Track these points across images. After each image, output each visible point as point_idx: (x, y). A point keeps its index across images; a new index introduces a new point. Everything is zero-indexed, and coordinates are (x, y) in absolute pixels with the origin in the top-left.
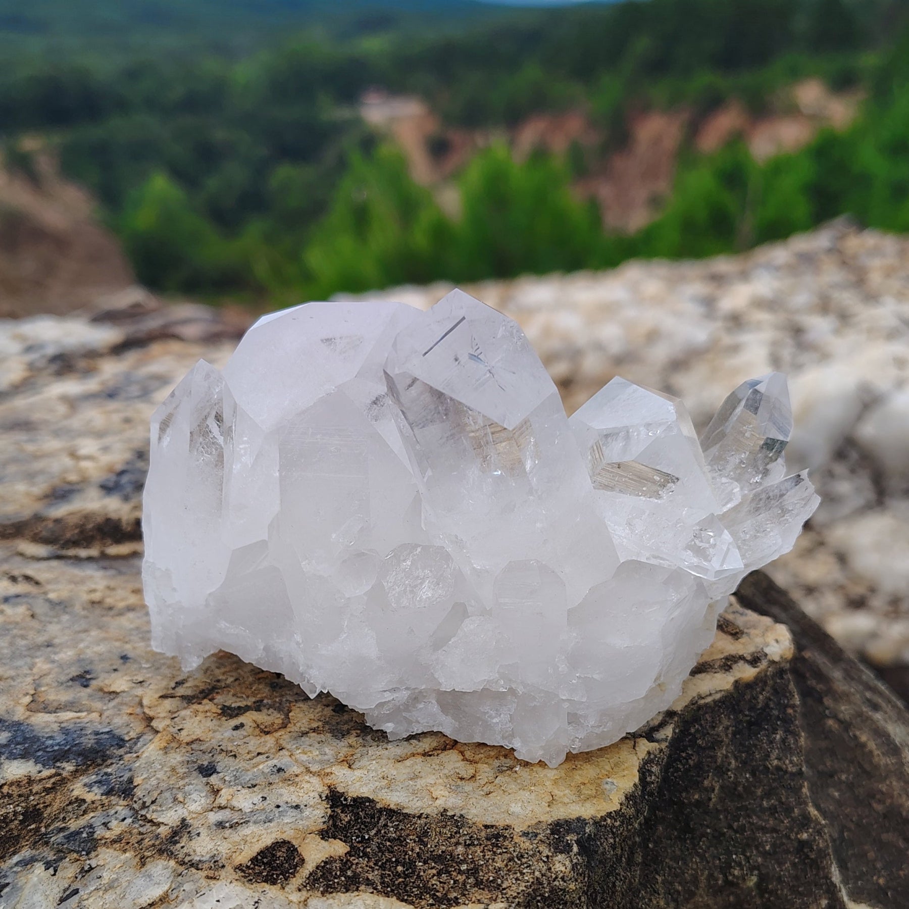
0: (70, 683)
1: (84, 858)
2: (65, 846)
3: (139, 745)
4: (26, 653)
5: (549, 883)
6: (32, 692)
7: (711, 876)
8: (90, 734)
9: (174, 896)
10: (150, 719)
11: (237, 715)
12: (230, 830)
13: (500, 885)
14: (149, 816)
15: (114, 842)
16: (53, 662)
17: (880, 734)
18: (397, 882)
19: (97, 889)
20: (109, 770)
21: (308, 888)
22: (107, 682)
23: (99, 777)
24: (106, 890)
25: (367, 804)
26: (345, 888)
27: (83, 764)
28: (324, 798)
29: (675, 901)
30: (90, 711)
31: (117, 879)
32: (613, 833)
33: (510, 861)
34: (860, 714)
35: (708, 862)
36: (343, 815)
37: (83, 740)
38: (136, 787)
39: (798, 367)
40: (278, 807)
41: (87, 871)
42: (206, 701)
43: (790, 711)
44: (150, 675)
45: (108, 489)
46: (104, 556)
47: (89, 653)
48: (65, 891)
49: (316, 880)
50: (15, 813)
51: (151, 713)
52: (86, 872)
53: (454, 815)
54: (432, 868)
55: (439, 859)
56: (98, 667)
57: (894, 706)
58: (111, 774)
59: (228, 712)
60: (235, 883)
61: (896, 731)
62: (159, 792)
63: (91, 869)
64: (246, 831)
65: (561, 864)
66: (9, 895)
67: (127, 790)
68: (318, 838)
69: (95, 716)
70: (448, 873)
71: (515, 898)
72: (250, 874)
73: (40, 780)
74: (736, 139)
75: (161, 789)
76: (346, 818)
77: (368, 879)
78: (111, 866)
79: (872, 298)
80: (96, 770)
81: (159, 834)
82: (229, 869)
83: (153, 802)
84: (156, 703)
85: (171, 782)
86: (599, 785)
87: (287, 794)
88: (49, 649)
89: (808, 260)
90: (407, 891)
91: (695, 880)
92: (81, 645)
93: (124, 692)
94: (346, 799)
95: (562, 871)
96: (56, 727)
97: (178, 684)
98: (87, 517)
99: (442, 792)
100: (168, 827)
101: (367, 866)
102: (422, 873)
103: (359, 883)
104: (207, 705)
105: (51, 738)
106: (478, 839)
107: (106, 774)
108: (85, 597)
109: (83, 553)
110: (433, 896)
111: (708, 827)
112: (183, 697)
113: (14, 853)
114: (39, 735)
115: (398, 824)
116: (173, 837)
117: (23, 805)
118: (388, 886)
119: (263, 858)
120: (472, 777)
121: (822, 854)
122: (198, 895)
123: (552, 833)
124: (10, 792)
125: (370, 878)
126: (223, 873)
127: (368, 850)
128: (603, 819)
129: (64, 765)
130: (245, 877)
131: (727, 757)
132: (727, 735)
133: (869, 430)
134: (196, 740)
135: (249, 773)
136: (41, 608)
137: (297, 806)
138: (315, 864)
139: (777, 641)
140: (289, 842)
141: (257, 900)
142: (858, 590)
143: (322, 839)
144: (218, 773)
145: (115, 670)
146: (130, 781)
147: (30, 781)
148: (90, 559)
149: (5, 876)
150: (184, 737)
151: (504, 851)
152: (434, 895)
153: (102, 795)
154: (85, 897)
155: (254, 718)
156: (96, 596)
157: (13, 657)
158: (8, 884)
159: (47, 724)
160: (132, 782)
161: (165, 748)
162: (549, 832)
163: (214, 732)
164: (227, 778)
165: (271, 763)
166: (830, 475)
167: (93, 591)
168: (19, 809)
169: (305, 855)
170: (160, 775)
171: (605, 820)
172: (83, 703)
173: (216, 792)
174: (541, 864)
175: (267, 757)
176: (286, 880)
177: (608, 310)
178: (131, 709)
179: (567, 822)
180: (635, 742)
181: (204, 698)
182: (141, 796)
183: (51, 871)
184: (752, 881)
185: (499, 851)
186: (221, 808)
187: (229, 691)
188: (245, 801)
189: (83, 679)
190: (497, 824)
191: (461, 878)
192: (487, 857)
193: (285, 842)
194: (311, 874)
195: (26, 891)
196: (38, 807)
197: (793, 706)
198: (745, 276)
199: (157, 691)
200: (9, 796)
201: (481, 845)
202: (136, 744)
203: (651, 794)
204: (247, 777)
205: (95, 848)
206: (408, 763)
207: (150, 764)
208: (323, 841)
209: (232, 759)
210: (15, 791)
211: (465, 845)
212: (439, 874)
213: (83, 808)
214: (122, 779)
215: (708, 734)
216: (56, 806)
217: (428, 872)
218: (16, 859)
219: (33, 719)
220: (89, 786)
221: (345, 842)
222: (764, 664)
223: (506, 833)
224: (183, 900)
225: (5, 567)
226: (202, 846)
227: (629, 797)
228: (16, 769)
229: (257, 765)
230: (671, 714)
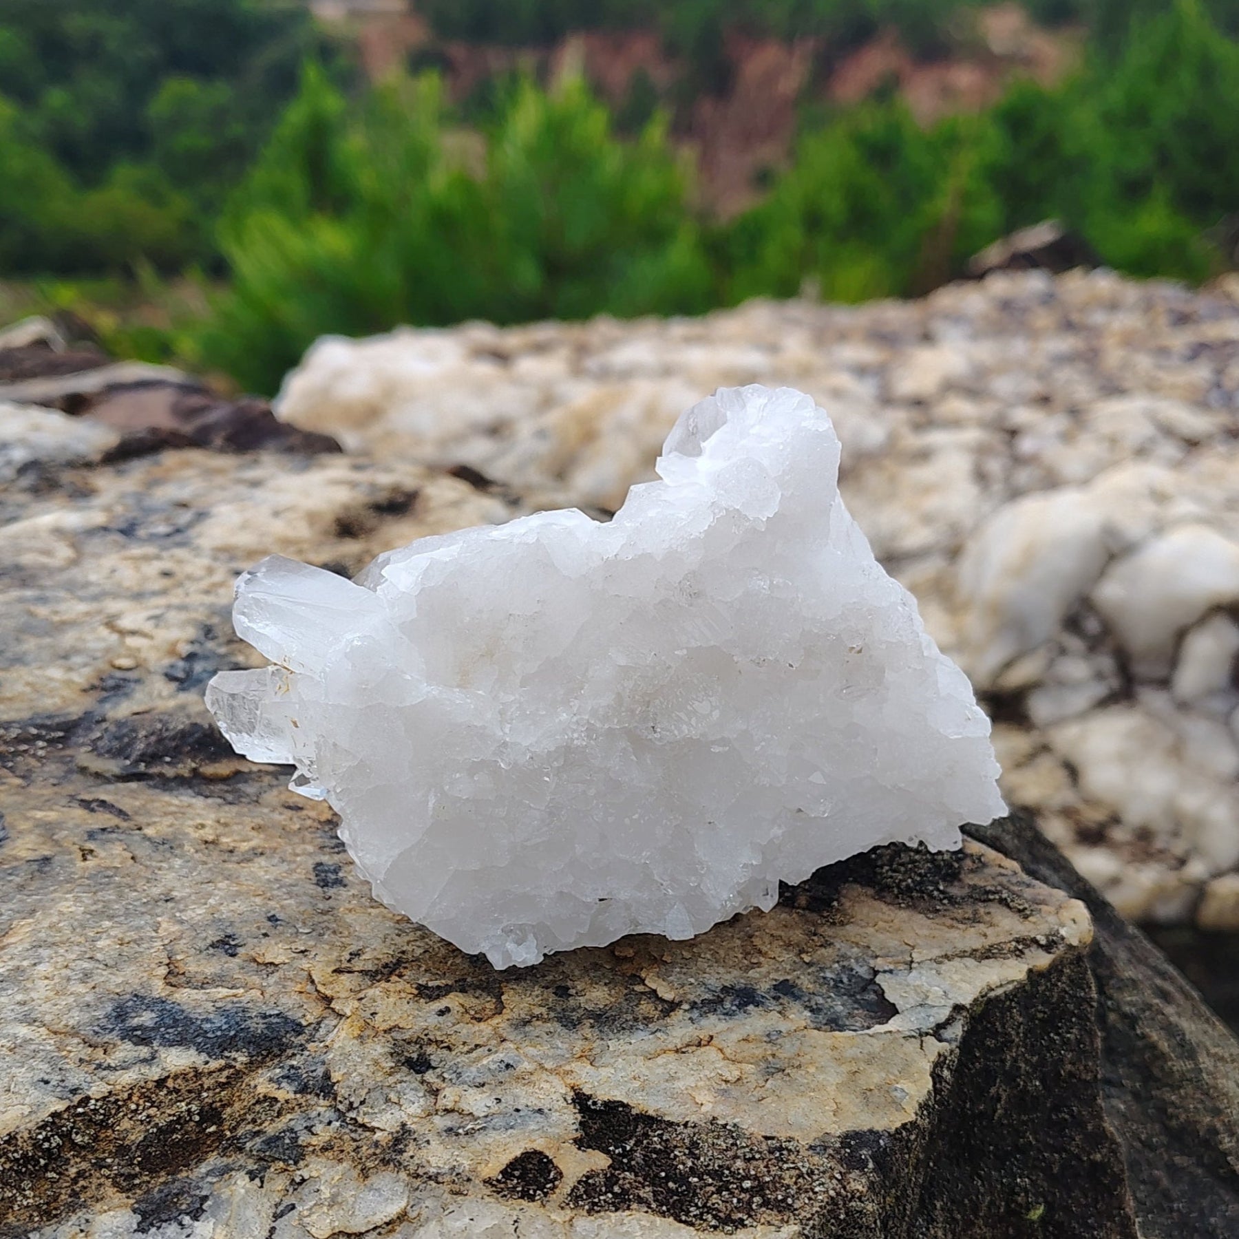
0: (211, 951)
1: (294, 1168)
2: (267, 1153)
3: (322, 1031)
4: (143, 910)
5: (845, 1204)
6: (168, 961)
8: (256, 1016)
9: (415, 1214)
10: (328, 1000)
11: (438, 997)
12: (467, 1138)
13: (791, 1205)
14: (360, 1120)
15: (324, 1149)
17: (1171, 1030)
18: (671, 1201)
19: (318, 1204)
21: (572, 1206)
22: (258, 950)
23: (285, 1072)
24: (330, 1206)
25: (620, 1109)
26: (614, 1206)
27: (258, 1054)
28: (570, 1101)
30: (247, 987)
31: (339, 1193)
32: (907, 1147)
33: (799, 1178)
34: (1147, 1007)
36: (592, 1122)
37: (248, 1023)
38: (334, 1084)
40: (518, 1110)
41: (300, 1184)
42: (394, 978)
43: (1085, 1005)
44: (312, 943)
45: (178, 680)
46: (198, 777)
47: (225, 912)
48: (277, 1206)
49: (579, 1197)
50: (189, 1113)
51: (329, 993)
52: (297, 1184)
53: (727, 1124)
54: (710, 1185)
55: (716, 1174)
56: (242, 931)
57: (1187, 996)
58: (300, 1068)
59: (425, 993)
60: (487, 1199)
61: (1190, 1027)
62: (366, 1090)
64: (492, 1138)
66: (215, 1209)
67: (326, 1088)
68: (574, 1148)
69: (255, 993)
70: (729, 1190)
71: (809, 1219)
72: (502, 1189)
73: (210, 1073)
75: (369, 1086)
76: (596, 1125)
77: (639, 1196)
78: (327, 1177)
80: (276, 1061)
81: (377, 1141)
82: (477, 1183)
83: (362, 1103)
84: (331, 979)
85: (378, 1079)
86: (887, 1092)
87: (525, 1096)
88: (170, 905)
90: (684, 1211)
91: (976, 1208)
92: (212, 901)
93: (284, 963)
94: (595, 1103)
95: (858, 1190)
96: (209, 1007)
97: (355, 955)
99: (706, 1097)
100: (386, 1133)
101: (635, 1181)
102: (698, 1191)
103: (630, 1200)
104: (396, 984)
105: (207, 1020)
106: (758, 1152)
107: (292, 1067)
108: (193, 835)
109: (169, 771)
110: (716, 1217)
111: (990, 1144)
112: (363, 973)
113: (200, 1161)
114: (192, 1016)
115: (662, 1134)
116: (396, 1145)
117: (196, 1102)
118: (663, 1205)
119: (514, 1170)
120: (738, 1079)
121: (1117, 1179)
122: (446, 1212)
123: (843, 1146)
124: (177, 1086)
125: (641, 1194)
126: (470, 1187)
127: (633, 1163)
128: (897, 1131)
129: (234, 1054)
130: (498, 1193)
131: (1016, 1060)
132: (1018, 1034)
134: (395, 1027)
135: (472, 1069)
136: (141, 848)
137: (540, 1110)
138: (575, 1179)
139: (1074, 921)
140: (541, 1153)
141: (515, 1218)
143: (579, 1149)
144: (434, 1068)
145: (265, 935)
146: (327, 1076)
147: (198, 1074)
148: (180, 780)
149: (200, 1188)
150: (380, 1023)
151: (792, 1166)
152: (716, 1215)
154: (306, 1213)
155: (461, 1001)
156: (207, 834)
157: (127, 915)
158: (208, 1196)
159: (197, 1003)
160: (329, 1078)
161: (360, 1037)
162: (838, 1145)
163: (415, 1016)
164: (446, 1075)
165: (495, 1057)
167: (201, 827)
168: (192, 1108)
169: (563, 1167)
170: (362, 1069)
171: (901, 1133)
172: (235, 976)
173: (435, 1093)
174: (835, 1182)
175: (489, 1050)
176: (546, 1194)
178: (299, 986)
179: (859, 1135)
180: (922, 1041)
181: (391, 973)
182: (346, 1096)
183: (257, 1181)
184: (1037, 1210)
185: (785, 1166)
186: (446, 1111)
187: (420, 966)
188: (478, 1103)
189: (227, 945)
190: (778, 1135)
191: (745, 1197)
192: (772, 1173)
193: (535, 1152)
194: (572, 1190)
195: (235, 1205)
196: (214, 1106)
199: (328, 963)
200: (177, 1091)
201: (764, 1159)
202: (317, 1029)
203: (940, 1104)
204: (471, 1074)
205: (302, 1156)
206: (660, 1060)
207: (345, 1056)
208: (580, 1152)
209: (445, 1051)
210: (182, 1085)
211: (745, 1159)
212: (719, 1191)
213: (277, 1108)
214: (314, 1074)
215: (997, 1032)
216: (238, 1105)
217: (706, 1189)
218: (203, 1169)
219: (176, 995)
220: (277, 1081)
221: (603, 1152)
222: (1060, 950)
223: (791, 1146)
224: (427, 1220)
225: (69, 789)
226: (437, 1156)
227: (923, 1106)
228: (177, 1059)
229: (479, 1059)
230: (958, 1008)
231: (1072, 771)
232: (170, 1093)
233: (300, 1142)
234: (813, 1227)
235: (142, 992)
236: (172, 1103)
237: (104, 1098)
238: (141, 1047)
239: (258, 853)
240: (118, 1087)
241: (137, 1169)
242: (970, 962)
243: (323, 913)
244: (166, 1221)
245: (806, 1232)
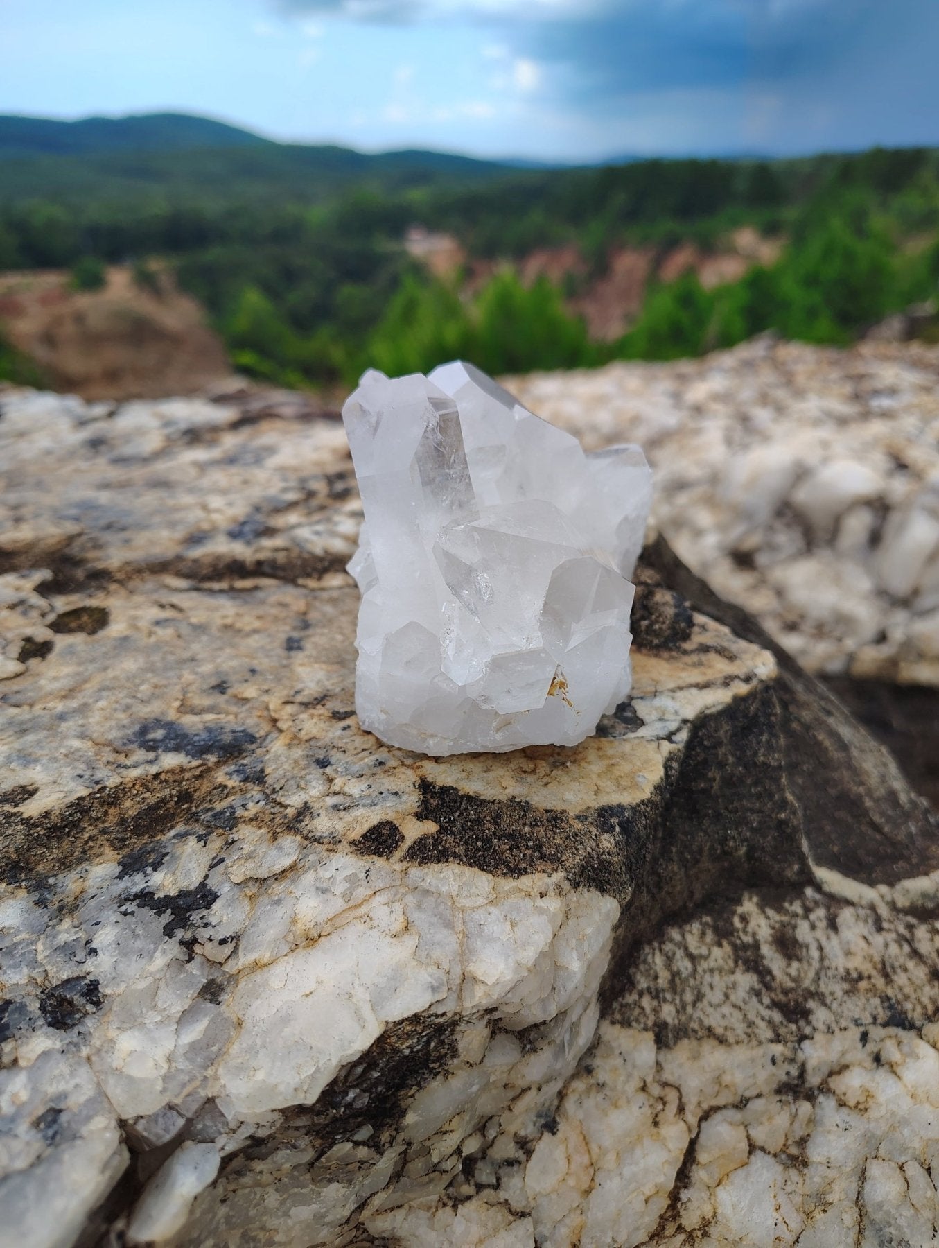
0: (211, 691)
1: (228, 833)
2: (212, 823)
3: (268, 741)
4: (175, 666)
5: (598, 857)
6: (181, 697)
7: (712, 848)
8: (228, 732)
9: (301, 865)
10: (275, 721)
11: (345, 718)
12: (344, 812)
13: (560, 858)
14: (278, 800)
15: (251, 820)
16: (196, 673)
17: (833, 734)
18: (478, 855)
19: (239, 859)
20: (245, 762)
21: (408, 860)
22: (240, 690)
23: (237, 768)
24: (247, 860)
25: (451, 791)
26: (437, 859)
27: (224, 757)
28: (417, 787)
29: (686, 867)
30: (227, 713)
31: (255, 850)
32: (645, 816)
33: (567, 839)
34: (817, 719)
35: (709, 836)
36: (432, 800)
37: (222, 736)
38: (266, 776)
39: (745, 447)
40: (381, 793)
42: (319, 706)
43: (773, 718)
44: (274, 685)
45: (234, 535)
46: (232, 589)
47: (225, 667)
48: (213, 859)
49: (414, 853)
50: (171, 796)
51: (276, 716)
52: (230, 844)
53: (521, 802)
54: (505, 844)
55: (510, 836)
56: (233, 678)
57: (843, 713)
58: (247, 765)
59: (337, 716)
60: (350, 855)
61: (846, 732)
62: (285, 780)
63: (234, 842)
64: (357, 813)
65: (607, 842)
66: (169, 862)
67: (260, 778)
68: (414, 819)
69: (231, 717)
70: (518, 848)
71: (572, 868)
72: (361, 848)
73: (191, 769)
74: (690, 272)
75: (287, 777)
76: (434, 802)
77: (455, 852)
78: (250, 839)
79: (800, 394)
80: (234, 761)
81: (287, 814)
82: (344, 843)
83: (281, 788)
84: (280, 708)
85: (295, 772)
86: (633, 778)
87: (388, 783)
88: (194, 663)
89: (748, 365)
90: (485, 862)
91: (700, 851)
92: (219, 661)
93: (253, 698)
94: (434, 788)
95: (608, 847)
96: (201, 726)
97: (297, 692)
98: (218, 558)
99: (510, 783)
100: (294, 809)
101: (454, 842)
102: (497, 848)
103: (448, 855)
104: (320, 710)
105: (197, 735)
106: (541, 821)
107: (243, 765)
108: (219, 622)
109: (216, 586)
110: (507, 867)
111: (710, 808)
112: (302, 704)
113: (172, 828)
114: (188, 732)
115: (477, 808)
116: (299, 817)
117: (178, 788)
118: (471, 858)
119: (371, 834)
120: (533, 770)
121: (796, 830)
122: (321, 864)
123: (599, 816)
124: (167, 778)
125: (457, 851)
126: (340, 847)
127: (454, 829)
128: (638, 805)
129: (209, 757)
130: (358, 850)
131: (726, 754)
132: (726, 737)
133: (802, 496)
134: (313, 738)
135: (357, 765)
136: (185, 630)
137: (396, 792)
138: (413, 840)
139: (764, 664)
140: (391, 822)
141: (367, 868)
142: (791, 617)
143: (418, 819)
144: (332, 765)
145: (246, 681)
146: (262, 771)
147: (182, 770)
148: (221, 591)
149: (165, 847)
150: (303, 735)
151: (562, 830)
152: (508, 865)
153: (241, 782)
154: (230, 865)
155: (358, 721)
156: (228, 621)
157: (165, 669)
158: (168, 853)
159: (194, 724)
160: (264, 772)
161: (289, 744)
162: (596, 815)
163: (327, 731)
164: (339, 769)
165: (373, 757)
166: (770, 529)
167: (224, 617)
168: (174, 792)
169: (405, 832)
170: (286, 766)
171: (639, 806)
172: (222, 707)
173: (331, 781)
174: (592, 841)
175: (371, 753)
176: (390, 852)
177: (601, 400)
178: (260, 712)
179: (610, 808)
180: (659, 743)
181: (318, 704)
182: (271, 783)
183: (202, 843)
184: (743, 850)
185: (558, 831)
186: (335, 793)
187: (337, 699)
188: (355, 788)
189: (221, 688)
190: (555, 809)
191: (529, 852)
192: (548, 836)
193: (388, 822)
194: (410, 848)
195: (183, 859)
196: (189, 791)
197: (775, 715)
198: (702, 376)
199: (280, 698)
200: (166, 781)
201: (543, 825)
202: (264, 740)
203: (671, 785)
204: (355, 768)
205: (236, 825)
207: (277, 757)
208: (418, 822)
209: (342, 754)
210: (170, 778)
211: (531, 825)
212: (511, 849)
213: (226, 792)
214: (255, 769)
215: (712, 736)
216: (203, 790)
217: (503, 847)
218: (173, 833)
219: (182, 719)
220: (230, 774)
221: (435, 822)
222: (754, 682)
223: (563, 816)
224: (309, 869)
225: (155, 596)
226: (322, 824)
227: (657, 788)
228: (171, 760)
229: (362, 759)
230: (685, 721)
231: (780, 592)
232: (161, 782)
233: (236, 815)
234: (575, 873)
235: (161, 718)
236: (161, 790)
237: (116, 787)
238: (151, 753)
239: (255, 631)
240: (127, 779)
241: (129, 834)
242: (694, 691)
243: (284, 666)
244: (136, 871)
245: (569, 877)
